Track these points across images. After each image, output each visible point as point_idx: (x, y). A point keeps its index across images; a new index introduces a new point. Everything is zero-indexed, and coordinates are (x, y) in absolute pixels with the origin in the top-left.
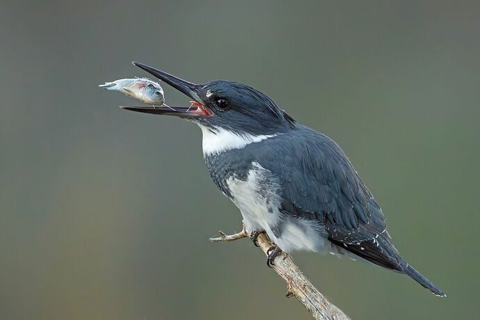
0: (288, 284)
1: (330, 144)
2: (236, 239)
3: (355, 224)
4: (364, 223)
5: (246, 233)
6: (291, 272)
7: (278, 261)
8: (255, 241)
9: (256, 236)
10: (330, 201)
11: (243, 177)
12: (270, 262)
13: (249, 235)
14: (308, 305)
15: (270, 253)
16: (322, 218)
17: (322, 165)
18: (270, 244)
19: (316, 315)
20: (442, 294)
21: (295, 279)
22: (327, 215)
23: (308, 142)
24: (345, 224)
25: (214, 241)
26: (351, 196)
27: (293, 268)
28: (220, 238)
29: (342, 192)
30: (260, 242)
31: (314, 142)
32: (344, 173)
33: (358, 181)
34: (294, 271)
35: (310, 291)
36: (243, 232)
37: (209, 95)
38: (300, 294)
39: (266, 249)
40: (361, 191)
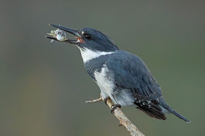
0: (120, 121)
1: (138, 59)
2: (98, 101)
3: (148, 93)
4: (152, 93)
5: (102, 99)
6: (121, 116)
7: (116, 111)
8: (106, 102)
9: (106, 100)
10: (137, 83)
11: (100, 71)
12: (112, 111)
13: (103, 100)
14: (128, 130)
15: (112, 107)
16: (134, 90)
17: (134, 68)
18: (112, 104)
19: (132, 134)
20: (189, 121)
21: (123, 118)
22: (136, 89)
23: (128, 58)
24: (144, 93)
25: (88, 102)
26: (147, 81)
27: (122, 114)
28: (91, 101)
29: (143, 79)
30: (108, 103)
31: (130, 58)
32: (144, 71)
33: (150, 75)
34: (122, 115)
35: (129, 124)
36: (100, 99)
37: (83, 33)
38: (125, 125)
39: (110, 106)
40: (151, 79)
